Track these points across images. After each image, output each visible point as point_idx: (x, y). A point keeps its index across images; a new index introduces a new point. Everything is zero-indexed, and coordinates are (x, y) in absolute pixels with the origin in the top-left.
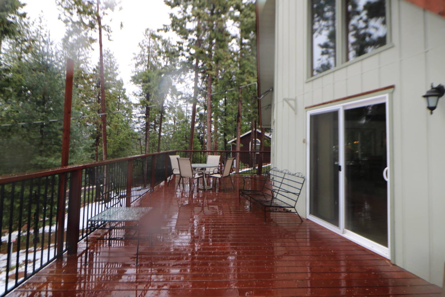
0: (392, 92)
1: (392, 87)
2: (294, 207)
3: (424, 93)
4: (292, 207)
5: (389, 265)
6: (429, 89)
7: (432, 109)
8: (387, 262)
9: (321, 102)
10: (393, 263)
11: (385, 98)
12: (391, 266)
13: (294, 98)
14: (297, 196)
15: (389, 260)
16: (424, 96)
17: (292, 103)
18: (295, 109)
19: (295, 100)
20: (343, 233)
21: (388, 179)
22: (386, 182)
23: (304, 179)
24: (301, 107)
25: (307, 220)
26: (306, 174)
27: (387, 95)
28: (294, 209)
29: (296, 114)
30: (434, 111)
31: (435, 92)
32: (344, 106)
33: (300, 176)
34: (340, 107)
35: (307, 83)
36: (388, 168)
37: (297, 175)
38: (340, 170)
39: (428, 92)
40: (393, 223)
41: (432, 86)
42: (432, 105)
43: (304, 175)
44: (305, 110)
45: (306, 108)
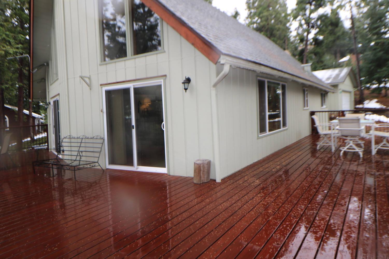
0: (165, 79)
1: (165, 76)
2: (98, 162)
3: (183, 82)
4: (96, 162)
5: (167, 176)
6: (185, 79)
7: (186, 89)
8: (166, 175)
9: (115, 81)
10: (169, 174)
11: (161, 82)
12: (168, 176)
13: (89, 76)
14: (99, 154)
15: (166, 174)
16: (183, 83)
17: (87, 80)
18: (89, 85)
19: (89, 78)
20: (137, 169)
21: (164, 129)
22: (163, 131)
23: (103, 139)
24: (95, 84)
25: (107, 169)
26: (104, 135)
27: (162, 80)
28: (97, 163)
29: (90, 89)
30: (187, 91)
31: (187, 81)
32: (134, 85)
33: (99, 138)
34: (130, 86)
35: (100, 65)
36: (164, 123)
37: (95, 137)
38: (133, 128)
39: (184, 81)
40: (168, 152)
41: (186, 78)
42: (186, 87)
43: (102, 137)
44: (100, 87)
45: (101, 85)
